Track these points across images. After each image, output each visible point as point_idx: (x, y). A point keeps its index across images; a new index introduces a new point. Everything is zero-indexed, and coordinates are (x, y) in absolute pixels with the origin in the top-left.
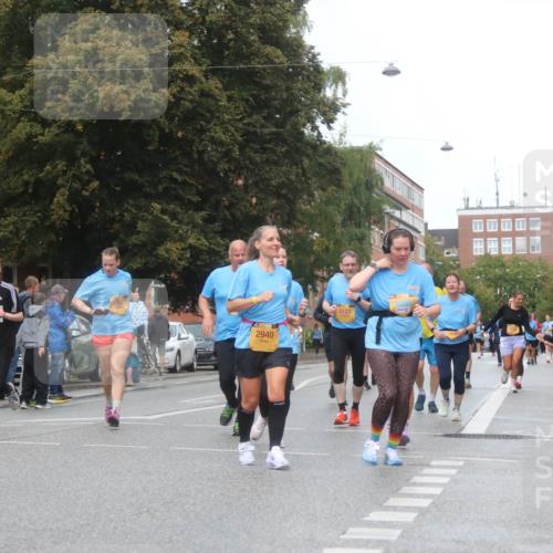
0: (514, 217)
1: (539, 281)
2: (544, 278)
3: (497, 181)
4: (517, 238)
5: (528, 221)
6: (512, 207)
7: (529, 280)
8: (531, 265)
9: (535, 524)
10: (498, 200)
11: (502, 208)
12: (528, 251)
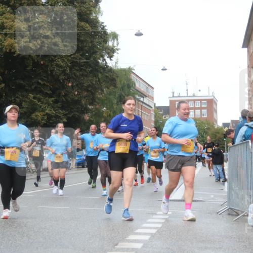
0: (194, 101)
1: (206, 130)
2: (208, 129)
3: (187, 84)
4: (196, 110)
5: (201, 102)
6: (194, 96)
7: (201, 129)
8: (202, 122)
9: (203, 241)
10: (187, 93)
11: (189, 96)
12: (201, 116)
